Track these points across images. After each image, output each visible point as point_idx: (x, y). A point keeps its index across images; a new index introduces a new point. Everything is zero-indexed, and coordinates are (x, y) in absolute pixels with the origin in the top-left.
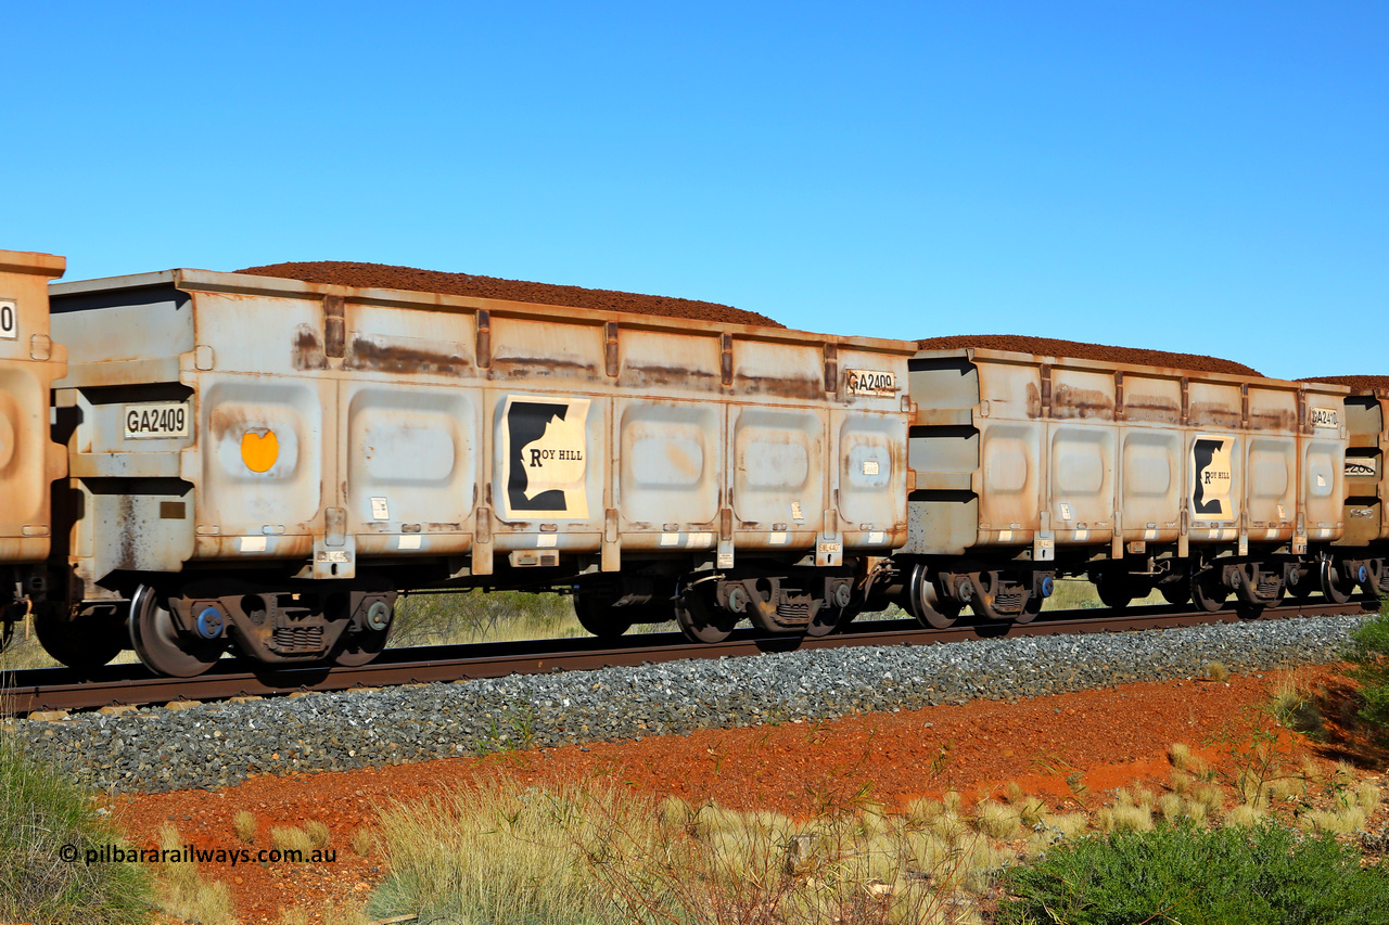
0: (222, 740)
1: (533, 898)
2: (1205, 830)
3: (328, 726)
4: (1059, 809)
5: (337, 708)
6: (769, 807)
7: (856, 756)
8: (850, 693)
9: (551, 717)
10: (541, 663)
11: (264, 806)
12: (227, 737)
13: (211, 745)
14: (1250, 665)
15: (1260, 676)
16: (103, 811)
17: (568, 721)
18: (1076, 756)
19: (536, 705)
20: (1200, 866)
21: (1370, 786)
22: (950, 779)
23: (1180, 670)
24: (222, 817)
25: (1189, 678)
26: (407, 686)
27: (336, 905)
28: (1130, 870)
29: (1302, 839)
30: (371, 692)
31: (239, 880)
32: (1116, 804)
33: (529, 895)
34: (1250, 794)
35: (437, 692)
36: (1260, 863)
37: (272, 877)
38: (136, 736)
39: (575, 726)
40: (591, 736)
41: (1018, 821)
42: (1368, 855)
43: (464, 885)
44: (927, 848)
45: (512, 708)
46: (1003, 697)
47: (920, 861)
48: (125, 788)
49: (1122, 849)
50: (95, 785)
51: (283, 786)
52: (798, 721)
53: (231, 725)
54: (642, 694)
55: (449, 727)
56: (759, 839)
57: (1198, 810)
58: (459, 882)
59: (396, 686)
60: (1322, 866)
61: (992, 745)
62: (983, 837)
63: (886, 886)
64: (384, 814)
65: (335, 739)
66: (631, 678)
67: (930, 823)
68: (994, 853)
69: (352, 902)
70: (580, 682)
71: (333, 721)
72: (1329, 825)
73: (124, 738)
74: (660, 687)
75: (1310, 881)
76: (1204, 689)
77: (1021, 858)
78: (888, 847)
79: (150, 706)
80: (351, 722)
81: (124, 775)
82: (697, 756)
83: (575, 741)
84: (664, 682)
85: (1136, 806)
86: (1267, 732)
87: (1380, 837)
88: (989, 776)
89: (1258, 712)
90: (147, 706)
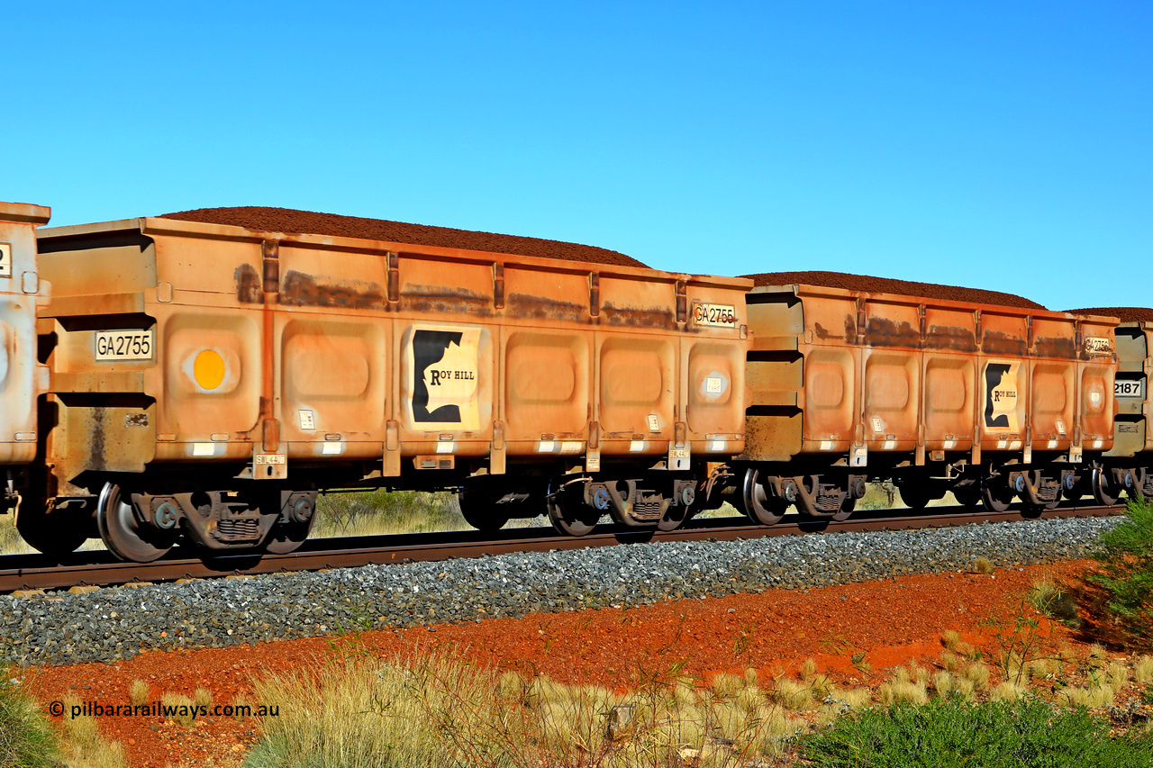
0: (118, 620)
1: (387, 759)
2: (973, 703)
3: (209, 608)
4: (845, 684)
5: (217, 593)
6: (592, 682)
7: (668, 637)
8: (662, 582)
9: (403, 601)
10: (394, 555)
11: (154, 677)
12: (122, 617)
13: (108, 624)
14: (1012, 560)
15: (1021, 570)
16: (15, 681)
17: (417, 605)
18: (860, 638)
19: (390, 591)
20: (969, 735)
21: (1119, 665)
22: (750, 658)
23: (952, 564)
24: (118, 686)
25: (959, 571)
26: (278, 574)
27: (216, 763)
28: (908, 738)
29: (1058, 712)
30: (246, 579)
31: (132, 741)
32: (894, 680)
33: (382, 757)
34: (1013, 672)
35: (304, 579)
36: (1021, 733)
37: (160, 738)
38: (43, 616)
39: (423, 610)
40: (438, 618)
41: (810, 695)
42: (1116, 726)
43: (327, 747)
44: (730, 717)
45: (369, 594)
46: (797, 586)
47: (725, 730)
48: (34, 661)
49: (900, 719)
50: (8, 658)
51: (170, 661)
52: (617, 607)
53: (126, 607)
54: (482, 582)
55: (314, 610)
56: (584, 709)
57: (966, 686)
58: (323, 744)
59: (268, 574)
60: (1077, 736)
61: (786, 628)
62: (779, 708)
63: (695, 751)
64: (258, 684)
65: (215, 620)
66: (472, 568)
67: (733, 696)
68: (789, 722)
69: (229, 761)
70: (428, 571)
71: (214, 604)
72: (1082, 699)
73: (33, 617)
74: (497, 577)
75: (1065, 749)
76: (972, 581)
77: (812, 727)
78: (697, 716)
79: (55, 590)
80: (229, 605)
81: (33, 650)
82: (529, 637)
83: (423, 623)
84: (501, 572)
85: (913, 682)
86: (1029, 618)
87: (1126, 710)
88: (784, 656)
89: (1021, 601)
90: (53, 590)
